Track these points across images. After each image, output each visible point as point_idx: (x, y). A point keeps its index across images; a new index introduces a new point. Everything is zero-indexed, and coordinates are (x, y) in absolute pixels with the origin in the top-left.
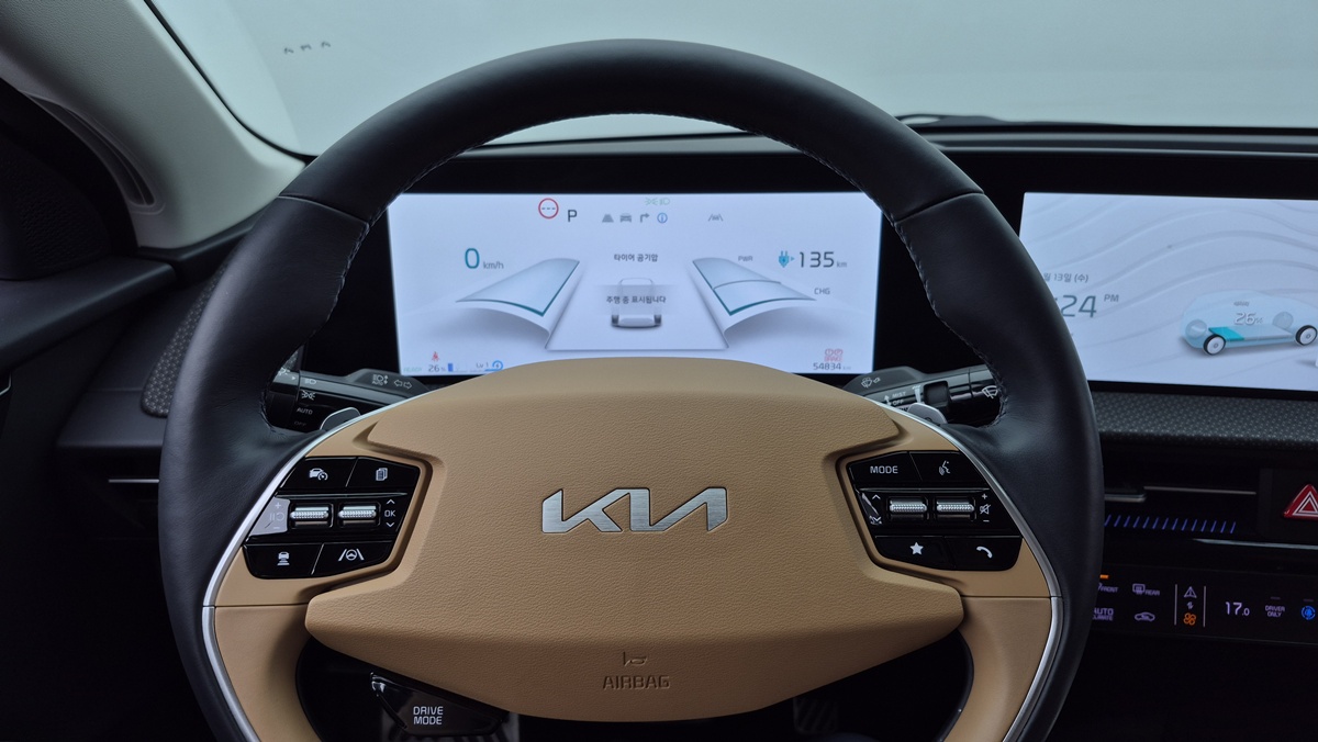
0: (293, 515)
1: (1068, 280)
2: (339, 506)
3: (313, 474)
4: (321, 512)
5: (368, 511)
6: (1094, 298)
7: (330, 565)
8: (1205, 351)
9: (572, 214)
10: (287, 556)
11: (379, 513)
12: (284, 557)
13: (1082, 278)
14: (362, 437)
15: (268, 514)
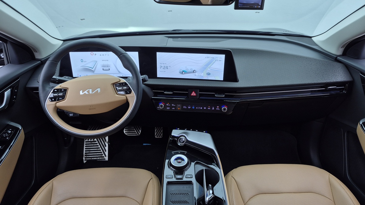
0: (54, 95)
3: (55, 91)
4: (57, 94)
7: (58, 100)
8: (182, 73)
9: (95, 54)
10: (54, 99)
11: (63, 94)
13: (166, 64)
14: (60, 86)
15: (51, 95)
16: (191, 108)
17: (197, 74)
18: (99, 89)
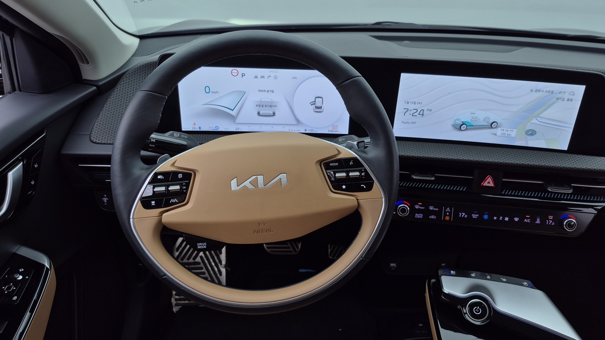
0: (155, 190)
1: (415, 104)
2: (168, 186)
3: (159, 177)
4: (163, 189)
5: (178, 187)
6: (423, 110)
7: (168, 204)
8: (460, 129)
9: (243, 75)
10: (154, 202)
11: (181, 188)
12: (153, 203)
13: (419, 103)
14: (173, 164)
15: (147, 190)
16: (480, 218)
17: (499, 131)
18: (283, 177)
